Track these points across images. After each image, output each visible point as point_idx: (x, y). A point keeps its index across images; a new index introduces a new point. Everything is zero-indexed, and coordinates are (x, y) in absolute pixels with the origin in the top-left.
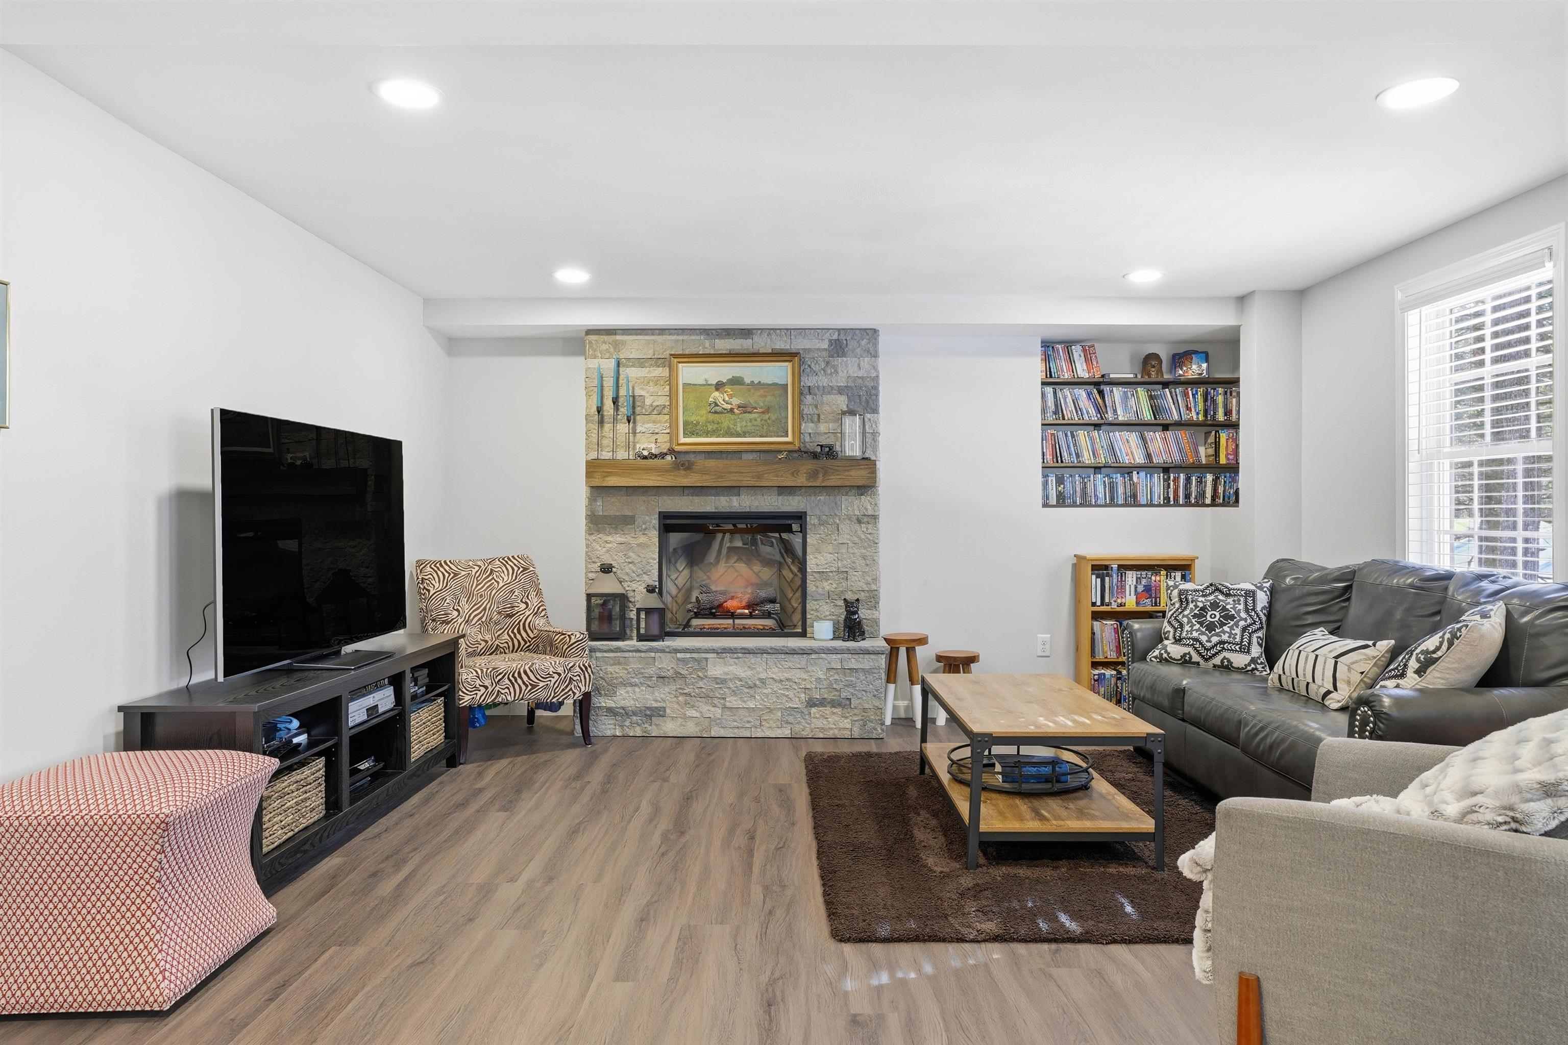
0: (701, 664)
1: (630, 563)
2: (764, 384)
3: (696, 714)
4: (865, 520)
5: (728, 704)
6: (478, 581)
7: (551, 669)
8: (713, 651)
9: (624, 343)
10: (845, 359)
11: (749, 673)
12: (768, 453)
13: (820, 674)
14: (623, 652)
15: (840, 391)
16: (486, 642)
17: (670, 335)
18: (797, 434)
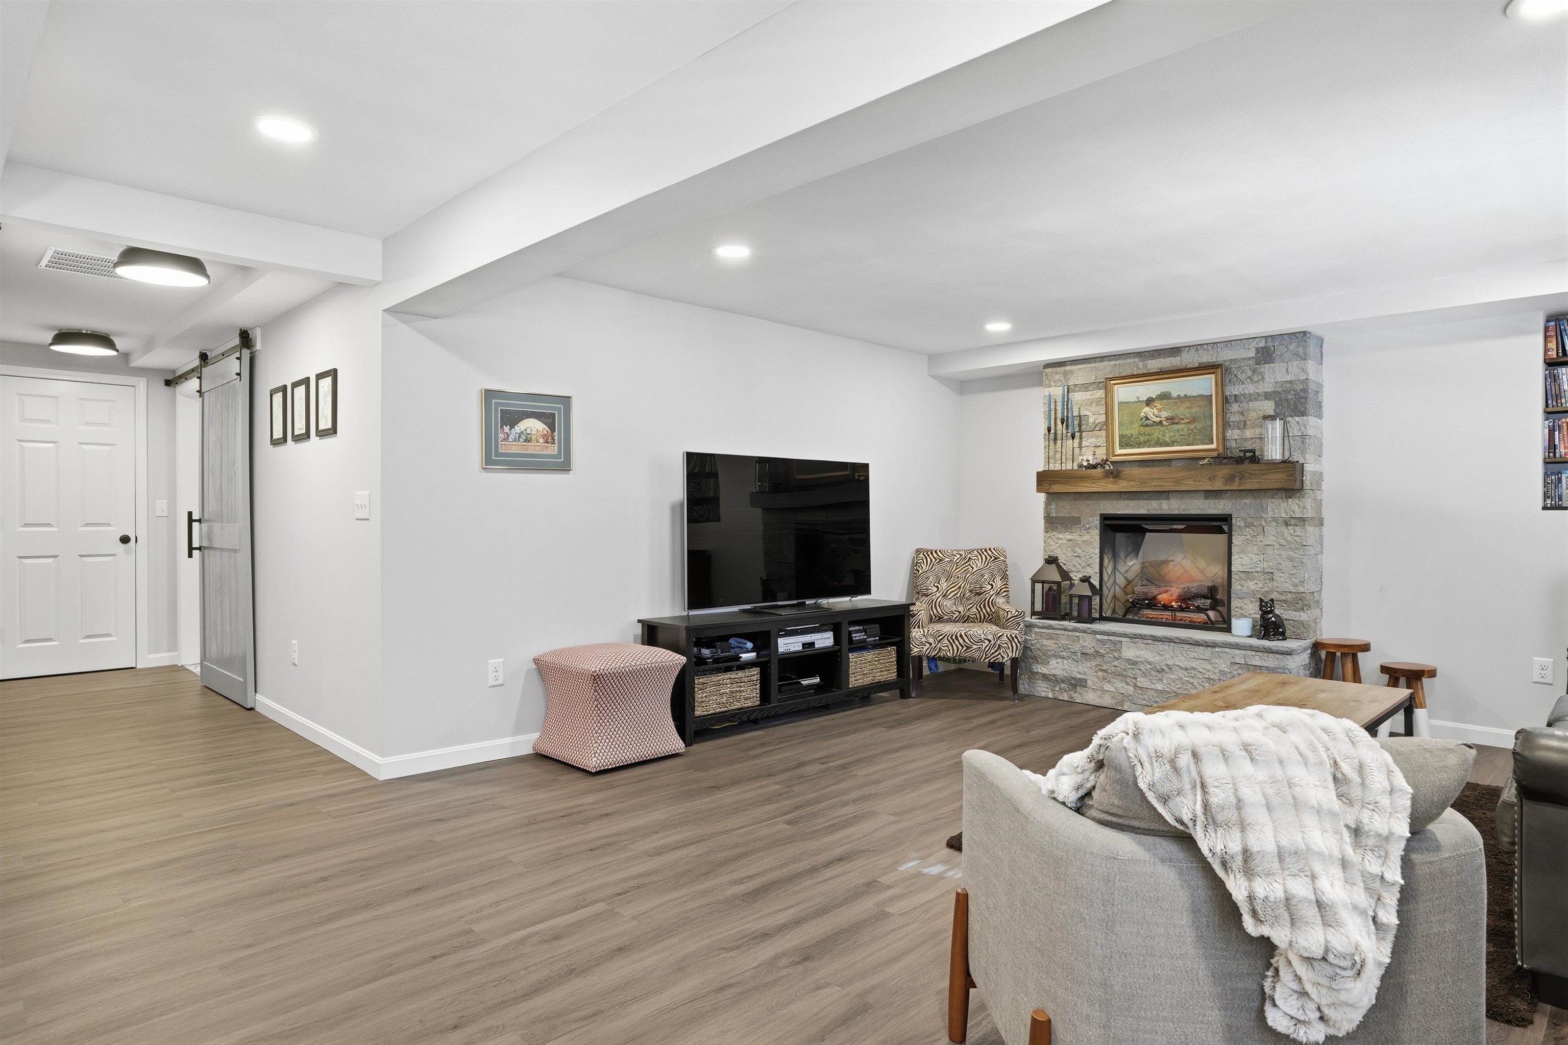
0: (1117, 647)
1: (1077, 556)
2: (1190, 397)
3: (1113, 689)
4: (1293, 522)
5: (1139, 684)
6: (957, 566)
7: (983, 636)
8: (1125, 635)
9: (1072, 372)
10: (1272, 365)
11: (1158, 658)
12: (1193, 460)
13: (1223, 667)
14: (1055, 629)
15: (1267, 396)
16: (960, 612)
17: (1109, 361)
18: (1221, 441)
